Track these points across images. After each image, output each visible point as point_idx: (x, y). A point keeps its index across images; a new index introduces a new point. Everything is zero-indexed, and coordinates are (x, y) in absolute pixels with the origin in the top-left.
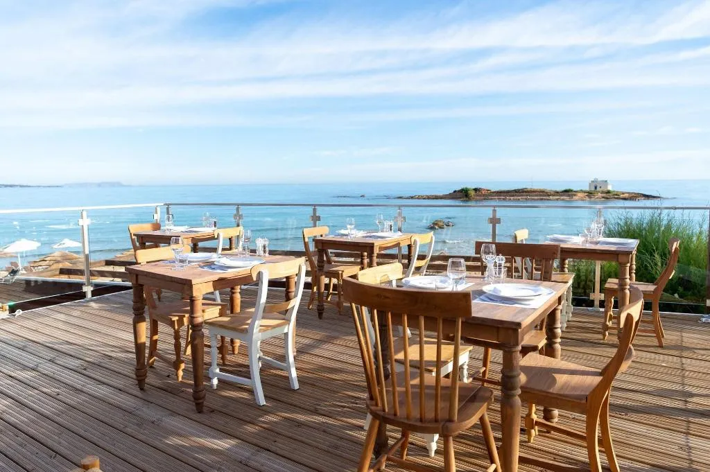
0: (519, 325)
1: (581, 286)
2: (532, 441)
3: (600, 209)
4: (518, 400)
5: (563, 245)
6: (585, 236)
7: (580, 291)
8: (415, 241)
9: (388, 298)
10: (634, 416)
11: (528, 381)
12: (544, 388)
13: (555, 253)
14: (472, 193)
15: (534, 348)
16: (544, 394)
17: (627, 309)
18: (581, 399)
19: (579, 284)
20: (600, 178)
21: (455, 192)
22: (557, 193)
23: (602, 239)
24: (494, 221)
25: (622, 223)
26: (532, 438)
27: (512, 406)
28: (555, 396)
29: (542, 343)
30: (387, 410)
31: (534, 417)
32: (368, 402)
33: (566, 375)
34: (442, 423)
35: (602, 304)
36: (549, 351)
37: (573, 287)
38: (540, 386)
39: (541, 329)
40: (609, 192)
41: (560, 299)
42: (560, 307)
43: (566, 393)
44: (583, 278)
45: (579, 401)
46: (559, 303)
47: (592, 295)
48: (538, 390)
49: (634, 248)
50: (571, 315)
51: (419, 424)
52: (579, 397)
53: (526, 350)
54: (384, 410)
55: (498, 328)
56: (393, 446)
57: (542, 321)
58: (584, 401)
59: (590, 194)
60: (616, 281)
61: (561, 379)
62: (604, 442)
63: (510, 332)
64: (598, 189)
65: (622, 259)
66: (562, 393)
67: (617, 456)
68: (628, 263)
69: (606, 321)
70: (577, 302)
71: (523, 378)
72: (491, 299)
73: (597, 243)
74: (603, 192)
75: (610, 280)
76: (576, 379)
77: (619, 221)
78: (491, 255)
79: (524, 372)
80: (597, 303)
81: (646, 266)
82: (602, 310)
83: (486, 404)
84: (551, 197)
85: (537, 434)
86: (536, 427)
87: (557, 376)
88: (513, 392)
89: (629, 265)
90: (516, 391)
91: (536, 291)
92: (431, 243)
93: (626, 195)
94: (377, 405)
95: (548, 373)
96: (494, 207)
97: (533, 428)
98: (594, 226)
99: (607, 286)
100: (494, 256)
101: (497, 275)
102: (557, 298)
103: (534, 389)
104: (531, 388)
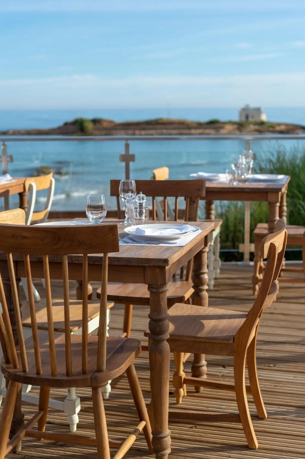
0: (166, 261)
1: (230, 239)
2: (181, 402)
3: (248, 140)
4: (166, 346)
5: (208, 185)
6: (232, 173)
7: (229, 244)
8: (31, 187)
9: (26, 237)
10: (282, 366)
11: (176, 329)
12: (193, 334)
13: (200, 190)
14: (90, 126)
15: (181, 299)
16: (192, 339)
17: (270, 239)
18: (228, 340)
19: (227, 237)
20: (253, 105)
21: (66, 124)
22: (200, 125)
23: (250, 176)
24: (127, 158)
25: (274, 160)
26: (181, 399)
27: (161, 352)
28: (204, 340)
29: (189, 293)
30: (27, 371)
31: (183, 374)
32: (4, 366)
33: (213, 321)
34: (91, 374)
35: (252, 256)
36: (196, 299)
37: (220, 237)
38: (189, 332)
39: (187, 279)
40: (262, 123)
41: (206, 239)
42: (207, 249)
43: (215, 335)
44: (232, 228)
45: (226, 342)
46: (206, 245)
47: (241, 246)
48: (186, 336)
49: (283, 185)
50: (219, 271)
51: (66, 378)
52: (227, 339)
53: (171, 302)
54: (24, 371)
55: (144, 266)
56: (30, 421)
57: (189, 262)
58: (231, 342)
59: (240, 126)
60: (266, 225)
61: (209, 324)
62: (252, 389)
63: (157, 270)
64: (251, 120)
65: (271, 197)
66: (210, 336)
67: (265, 403)
68: (277, 202)
69: (255, 273)
70: (226, 256)
71: (171, 327)
72: (134, 241)
73: (245, 181)
74: (255, 124)
75: (260, 225)
76: (224, 323)
77: (271, 158)
78: (130, 194)
79: (171, 322)
80: (247, 256)
81: (299, 209)
82: (252, 263)
83: (134, 353)
84: (193, 131)
85: (186, 395)
86: (185, 385)
87: (205, 322)
88: (162, 336)
89: (278, 204)
90: (164, 336)
91: (181, 230)
92: (50, 188)
93: (283, 128)
94: (15, 367)
95: (197, 320)
96: (127, 139)
97: (181, 387)
98: (243, 160)
99: (257, 231)
100: (134, 196)
101: (138, 217)
102: (204, 237)
103: (182, 336)
104: (179, 336)
